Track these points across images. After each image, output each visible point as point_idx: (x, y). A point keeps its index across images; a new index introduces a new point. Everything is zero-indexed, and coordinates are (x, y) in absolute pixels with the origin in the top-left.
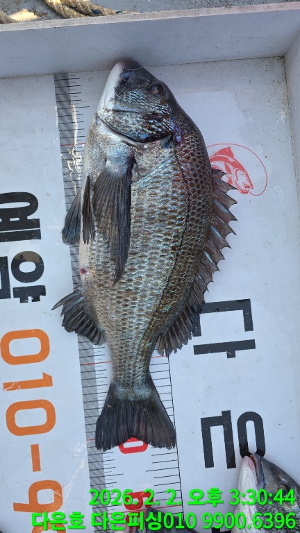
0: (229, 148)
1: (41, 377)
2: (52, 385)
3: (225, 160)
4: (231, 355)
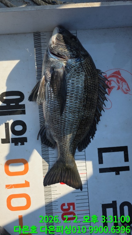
0: (119, 71)
1: (24, 182)
2: (29, 187)
3: (117, 77)
4: (118, 173)
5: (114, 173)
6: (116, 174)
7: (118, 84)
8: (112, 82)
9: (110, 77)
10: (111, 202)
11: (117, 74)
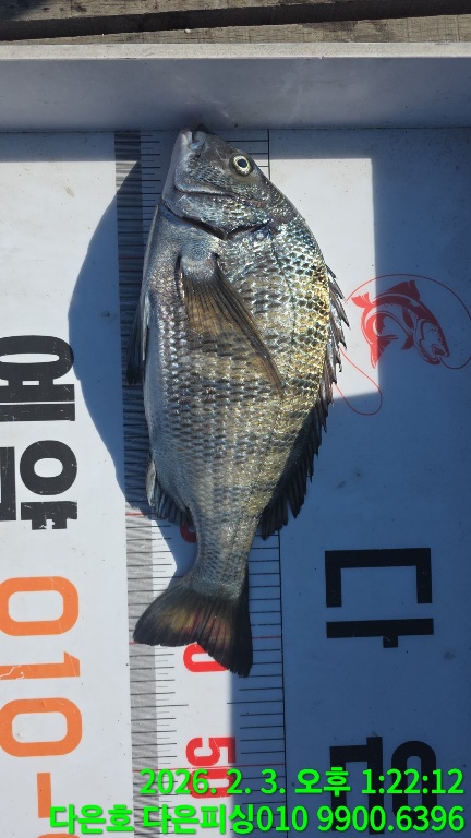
0: (412, 283)
1: (60, 660)
2: (78, 675)
3: (405, 303)
4: (391, 643)
5: (379, 640)
6: (386, 645)
8: (386, 321)
9: (378, 302)
10: (364, 742)
11: (405, 293)
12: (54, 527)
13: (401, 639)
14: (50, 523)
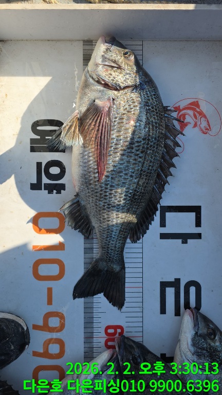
0: (197, 102)
2: (64, 250)
3: (194, 110)
4: (185, 242)
5: (180, 241)
6: (183, 243)
7: (194, 119)
8: (187, 116)
9: (184, 109)
10: (173, 280)
11: (194, 105)
12: (56, 193)
13: (189, 241)
14: (55, 191)
